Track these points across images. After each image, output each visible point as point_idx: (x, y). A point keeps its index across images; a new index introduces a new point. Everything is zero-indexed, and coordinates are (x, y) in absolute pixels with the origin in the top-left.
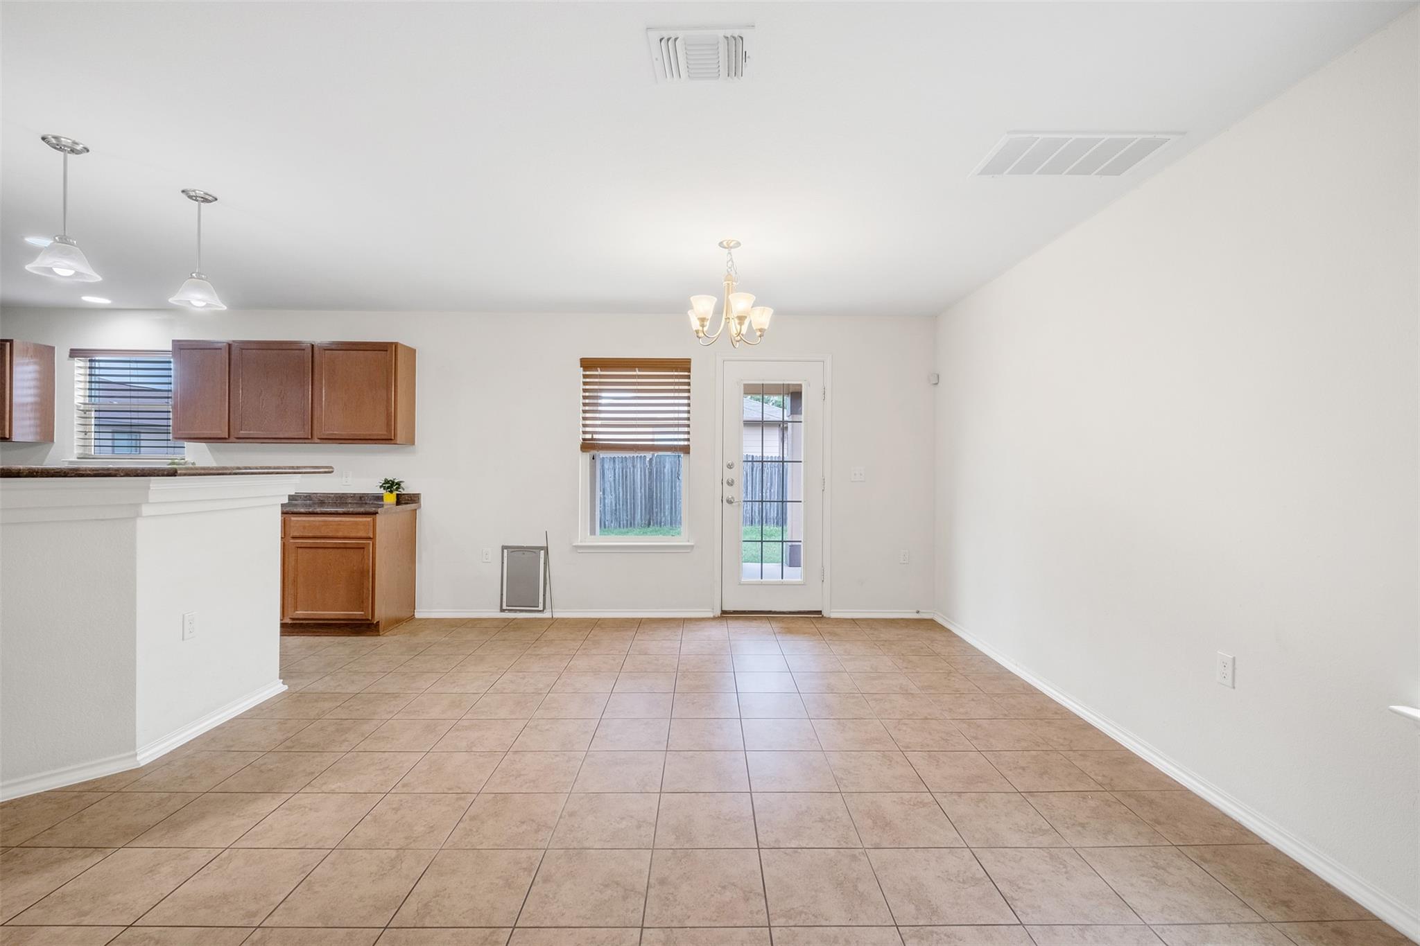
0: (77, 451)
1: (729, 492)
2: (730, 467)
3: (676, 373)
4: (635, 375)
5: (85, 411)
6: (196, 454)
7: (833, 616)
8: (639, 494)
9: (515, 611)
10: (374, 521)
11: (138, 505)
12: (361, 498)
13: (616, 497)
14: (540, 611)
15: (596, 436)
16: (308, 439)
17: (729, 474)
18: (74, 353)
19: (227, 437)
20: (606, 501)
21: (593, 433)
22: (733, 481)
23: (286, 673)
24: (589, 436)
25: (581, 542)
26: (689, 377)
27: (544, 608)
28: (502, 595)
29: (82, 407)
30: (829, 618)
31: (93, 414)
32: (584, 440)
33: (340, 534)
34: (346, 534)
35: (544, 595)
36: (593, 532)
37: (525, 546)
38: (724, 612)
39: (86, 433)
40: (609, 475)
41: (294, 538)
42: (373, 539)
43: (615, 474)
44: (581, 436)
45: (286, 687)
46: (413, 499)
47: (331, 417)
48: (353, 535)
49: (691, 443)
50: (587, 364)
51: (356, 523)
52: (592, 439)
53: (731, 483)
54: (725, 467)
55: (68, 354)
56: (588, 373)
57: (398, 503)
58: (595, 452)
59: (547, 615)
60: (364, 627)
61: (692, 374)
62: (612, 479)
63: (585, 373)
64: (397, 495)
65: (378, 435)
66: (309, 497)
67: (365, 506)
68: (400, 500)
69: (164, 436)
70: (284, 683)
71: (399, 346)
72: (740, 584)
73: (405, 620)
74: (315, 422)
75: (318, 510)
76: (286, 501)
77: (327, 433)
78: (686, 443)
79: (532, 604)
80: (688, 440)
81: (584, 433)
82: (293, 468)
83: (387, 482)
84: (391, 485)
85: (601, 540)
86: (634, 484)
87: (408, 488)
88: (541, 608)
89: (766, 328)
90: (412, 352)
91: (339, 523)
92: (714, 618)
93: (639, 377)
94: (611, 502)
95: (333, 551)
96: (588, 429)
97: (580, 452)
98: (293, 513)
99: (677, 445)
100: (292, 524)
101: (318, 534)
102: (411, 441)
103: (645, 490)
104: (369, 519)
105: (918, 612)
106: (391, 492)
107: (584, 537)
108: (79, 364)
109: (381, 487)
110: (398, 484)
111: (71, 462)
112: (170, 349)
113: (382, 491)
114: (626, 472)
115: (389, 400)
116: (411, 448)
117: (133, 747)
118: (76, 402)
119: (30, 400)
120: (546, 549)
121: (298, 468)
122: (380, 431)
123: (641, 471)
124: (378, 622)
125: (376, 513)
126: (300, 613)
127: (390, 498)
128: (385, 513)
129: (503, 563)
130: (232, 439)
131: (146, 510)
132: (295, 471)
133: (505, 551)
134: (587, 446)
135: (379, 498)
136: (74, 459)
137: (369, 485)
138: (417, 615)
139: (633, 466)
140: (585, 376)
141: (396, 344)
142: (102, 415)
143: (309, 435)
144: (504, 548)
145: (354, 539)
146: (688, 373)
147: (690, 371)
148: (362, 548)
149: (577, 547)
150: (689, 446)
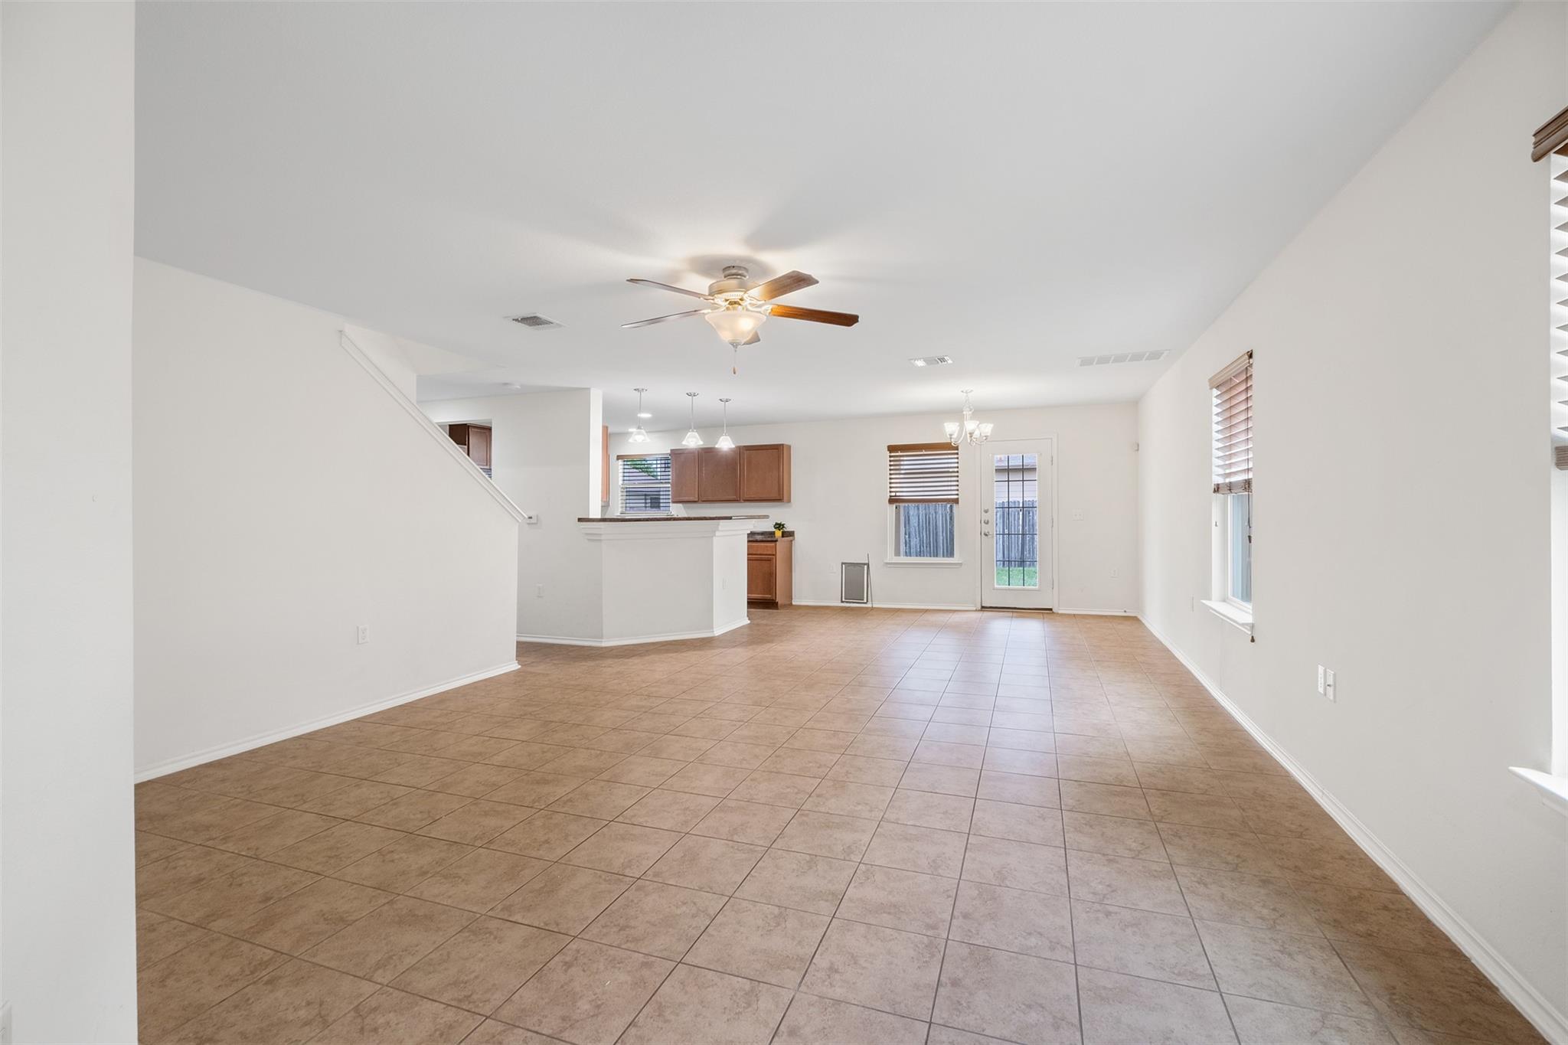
0: (620, 510)
1: (986, 528)
2: (986, 511)
3: (949, 452)
4: (922, 455)
7: (1060, 612)
8: (941, 538)
9: (850, 602)
10: (776, 545)
11: (715, 532)
13: (920, 540)
14: (865, 602)
15: (898, 494)
16: (739, 500)
17: (985, 517)
18: (619, 457)
19: (697, 500)
20: (912, 544)
21: (896, 492)
22: (988, 521)
24: (893, 494)
25: (889, 560)
26: (957, 453)
27: (867, 601)
28: (842, 592)
30: (1058, 614)
32: (891, 496)
33: (759, 553)
34: (762, 552)
35: (867, 593)
36: (897, 553)
37: (855, 562)
38: (983, 607)
40: (914, 521)
42: (775, 555)
43: (919, 519)
44: (889, 494)
45: (749, 622)
46: (791, 534)
47: (751, 489)
48: (765, 553)
49: (959, 497)
50: (892, 449)
51: (767, 546)
52: (896, 496)
53: (987, 523)
54: (983, 513)
55: (615, 458)
56: (892, 454)
57: (783, 536)
58: (898, 504)
59: (869, 605)
60: (772, 605)
61: (959, 452)
62: (916, 525)
63: (890, 454)
64: (783, 531)
65: (773, 497)
67: (771, 537)
68: (784, 535)
70: (748, 619)
72: (994, 589)
73: (788, 603)
74: (741, 490)
75: (757, 539)
76: (747, 534)
77: (746, 496)
78: (956, 497)
79: (859, 598)
80: (957, 495)
81: (890, 492)
82: (746, 516)
83: (777, 524)
84: (779, 526)
85: (903, 559)
86: (936, 529)
87: (788, 528)
89: (989, 434)
90: (789, 447)
91: (758, 546)
92: (976, 610)
93: (926, 455)
94: (916, 545)
95: (757, 562)
96: (892, 490)
97: (888, 505)
98: (750, 541)
99: (951, 499)
100: (750, 547)
102: (789, 501)
103: (947, 534)
104: (773, 544)
105: (1125, 612)
106: (779, 530)
107: (890, 557)
108: (620, 462)
109: (774, 527)
110: (783, 525)
112: (669, 453)
113: (775, 530)
114: (929, 518)
115: (779, 476)
116: (789, 504)
117: (712, 628)
120: (868, 565)
121: (749, 516)
122: (774, 495)
123: (942, 517)
124: (777, 603)
125: (775, 541)
126: (754, 595)
127: (778, 534)
128: (779, 540)
129: (842, 573)
130: (700, 501)
131: (717, 534)
132: (747, 518)
133: (844, 565)
134: (892, 501)
135: (773, 533)
136: (619, 514)
137: (771, 527)
138: (794, 603)
139: (936, 513)
140: (890, 457)
141: (783, 445)
143: (738, 498)
144: (843, 563)
145: (766, 555)
146: (956, 451)
147: (957, 449)
148: (769, 560)
149: (887, 563)
150: (958, 499)
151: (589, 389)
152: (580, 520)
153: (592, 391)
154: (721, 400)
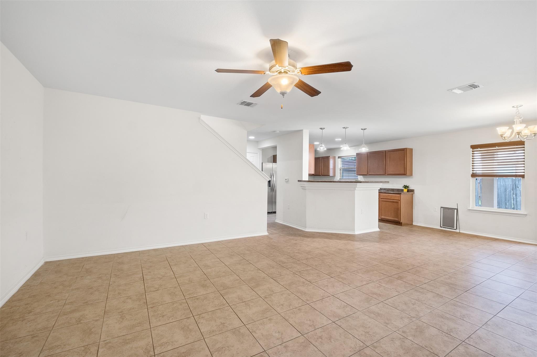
0: (339, 178)
3: (517, 147)
4: (496, 149)
5: (340, 169)
6: (360, 178)
9: (446, 228)
10: (400, 196)
11: (355, 188)
12: (398, 190)
14: (455, 229)
15: (477, 172)
16: (384, 174)
18: (339, 157)
19: (367, 174)
23: (379, 227)
24: (474, 172)
25: (472, 208)
26: (524, 147)
28: (441, 222)
29: (340, 168)
31: (342, 170)
33: (392, 199)
35: (457, 224)
36: (477, 205)
37: (449, 207)
39: (341, 174)
41: (381, 199)
42: (400, 200)
44: (471, 172)
46: (413, 191)
47: (390, 169)
48: (395, 199)
50: (474, 147)
51: (396, 196)
52: (476, 173)
55: (338, 158)
56: (474, 150)
57: (408, 192)
58: (477, 177)
59: (458, 231)
60: (398, 223)
61: (525, 146)
63: (473, 150)
64: (407, 189)
65: (402, 173)
66: (385, 189)
67: (399, 192)
69: (354, 173)
70: (379, 229)
71: (407, 149)
73: (410, 224)
74: (386, 170)
75: (387, 192)
76: (379, 189)
77: (389, 173)
78: (523, 174)
79: (452, 227)
80: (524, 172)
82: (380, 182)
84: (406, 187)
85: (480, 208)
87: (411, 187)
88: (455, 228)
90: (411, 150)
91: (392, 196)
93: (498, 149)
95: (391, 203)
96: (474, 169)
97: (471, 177)
98: (381, 193)
99: (517, 175)
100: (381, 195)
101: (387, 198)
102: (411, 175)
104: (399, 195)
106: (406, 189)
107: (472, 206)
108: (339, 159)
109: (403, 187)
110: (408, 186)
111: (338, 180)
112: (356, 155)
113: (403, 188)
115: (404, 163)
116: (412, 176)
117: (354, 230)
118: (339, 168)
119: (332, 167)
120: (457, 209)
121: (382, 182)
122: (403, 172)
124: (402, 223)
125: (401, 194)
126: (383, 217)
127: (405, 190)
128: (404, 194)
129: (441, 212)
130: (368, 175)
131: (356, 189)
132: (381, 182)
133: (442, 208)
134: (474, 175)
135: (402, 190)
136: (339, 179)
137: (400, 187)
138: (413, 224)
141: (406, 148)
142: (343, 170)
143: (385, 174)
144: (441, 207)
145: (396, 200)
146: (523, 146)
147: (524, 145)
148: (397, 202)
149: (470, 210)
150: (524, 175)
151: (303, 130)
152: (299, 181)
153: (304, 131)
154: (361, 129)
